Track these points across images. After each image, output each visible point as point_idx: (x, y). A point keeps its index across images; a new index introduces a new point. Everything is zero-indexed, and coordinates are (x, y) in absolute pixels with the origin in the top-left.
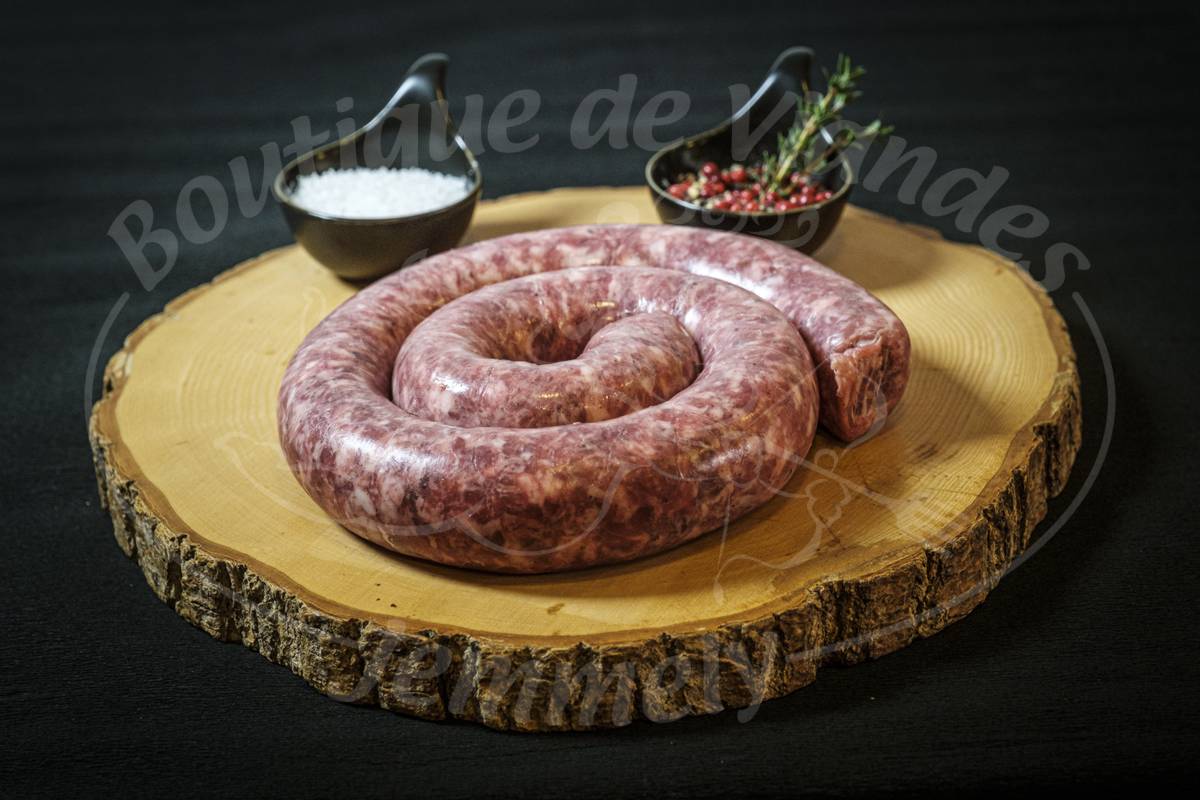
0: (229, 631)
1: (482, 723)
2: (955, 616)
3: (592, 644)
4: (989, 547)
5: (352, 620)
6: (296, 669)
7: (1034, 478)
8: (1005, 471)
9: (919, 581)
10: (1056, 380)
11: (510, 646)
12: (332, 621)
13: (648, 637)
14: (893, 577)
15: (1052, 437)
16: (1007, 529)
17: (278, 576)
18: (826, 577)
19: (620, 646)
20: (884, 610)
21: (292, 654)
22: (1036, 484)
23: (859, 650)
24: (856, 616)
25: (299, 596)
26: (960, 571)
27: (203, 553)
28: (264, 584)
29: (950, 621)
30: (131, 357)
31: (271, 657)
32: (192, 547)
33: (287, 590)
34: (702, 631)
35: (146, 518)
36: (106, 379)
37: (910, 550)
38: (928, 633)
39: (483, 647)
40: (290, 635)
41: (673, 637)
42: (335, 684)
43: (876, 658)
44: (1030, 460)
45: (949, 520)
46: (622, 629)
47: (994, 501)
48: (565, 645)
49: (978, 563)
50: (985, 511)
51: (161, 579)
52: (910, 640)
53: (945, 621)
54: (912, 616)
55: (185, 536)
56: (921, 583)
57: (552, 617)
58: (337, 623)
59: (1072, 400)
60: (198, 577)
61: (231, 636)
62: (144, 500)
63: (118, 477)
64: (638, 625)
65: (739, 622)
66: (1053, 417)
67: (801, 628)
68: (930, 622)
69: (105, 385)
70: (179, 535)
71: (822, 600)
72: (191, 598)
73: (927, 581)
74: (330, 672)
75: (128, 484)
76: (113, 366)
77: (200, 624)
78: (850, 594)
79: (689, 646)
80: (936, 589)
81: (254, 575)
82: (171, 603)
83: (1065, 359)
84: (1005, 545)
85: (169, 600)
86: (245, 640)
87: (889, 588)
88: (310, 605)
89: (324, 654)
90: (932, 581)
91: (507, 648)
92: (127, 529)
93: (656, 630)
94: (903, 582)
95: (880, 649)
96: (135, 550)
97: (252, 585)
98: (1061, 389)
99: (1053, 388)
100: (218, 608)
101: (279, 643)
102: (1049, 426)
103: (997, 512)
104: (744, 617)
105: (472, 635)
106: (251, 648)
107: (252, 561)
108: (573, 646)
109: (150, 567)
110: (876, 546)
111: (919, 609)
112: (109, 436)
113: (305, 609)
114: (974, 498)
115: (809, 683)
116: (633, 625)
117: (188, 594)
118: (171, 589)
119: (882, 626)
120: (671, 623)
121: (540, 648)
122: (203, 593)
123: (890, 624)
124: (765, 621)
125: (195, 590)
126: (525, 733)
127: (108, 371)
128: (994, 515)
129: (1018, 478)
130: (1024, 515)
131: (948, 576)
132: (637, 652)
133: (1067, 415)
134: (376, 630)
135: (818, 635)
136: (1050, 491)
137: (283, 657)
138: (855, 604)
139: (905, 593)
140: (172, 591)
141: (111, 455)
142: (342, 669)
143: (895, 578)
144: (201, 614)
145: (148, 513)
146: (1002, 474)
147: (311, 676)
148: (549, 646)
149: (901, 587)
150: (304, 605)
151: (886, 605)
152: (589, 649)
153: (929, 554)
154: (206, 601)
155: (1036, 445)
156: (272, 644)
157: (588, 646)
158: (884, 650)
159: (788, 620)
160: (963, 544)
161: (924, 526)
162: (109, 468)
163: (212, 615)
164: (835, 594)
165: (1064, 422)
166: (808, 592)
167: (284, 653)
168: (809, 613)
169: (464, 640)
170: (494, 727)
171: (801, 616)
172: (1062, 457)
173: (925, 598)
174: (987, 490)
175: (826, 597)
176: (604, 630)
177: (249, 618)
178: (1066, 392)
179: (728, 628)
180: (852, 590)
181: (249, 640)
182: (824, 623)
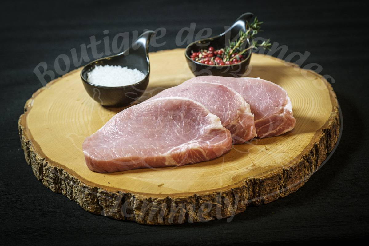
0: (58, 190)
1: (136, 222)
2: (293, 191)
3: (171, 197)
4: (305, 169)
5: (95, 187)
6: (78, 203)
7: (321, 146)
8: (311, 144)
9: (280, 179)
10: (331, 115)
11: (145, 197)
12: (89, 187)
13: (190, 195)
14: (271, 178)
15: (329, 133)
16: (311, 163)
17: (73, 172)
18: (250, 177)
19: (181, 198)
20: (268, 188)
21: (77, 198)
22: (322, 148)
23: (260, 201)
24: (259, 190)
25: (79, 179)
26: (294, 176)
27: (50, 164)
28: (68, 175)
29: (291, 192)
30: (34, 100)
31: (71, 198)
32: (47, 162)
33: (76, 177)
34: (208, 194)
35: (33, 153)
36: (25, 107)
37: (278, 169)
38: (283, 196)
39: (136, 197)
40: (76, 192)
41: (198, 195)
42: (90, 208)
43: (266, 204)
44: (320, 140)
45: (291, 159)
46: (181, 192)
47: (307, 153)
48: (163, 197)
49: (300, 174)
50: (304, 157)
51: (37, 172)
52: (277, 198)
53: (289, 192)
54: (278, 190)
55: (45, 159)
56: (281, 180)
57: (159, 188)
58: (90, 188)
59: (336, 121)
60: (48, 172)
61: (58, 192)
62: (33, 147)
63: (25, 139)
64: (187, 191)
65: (220, 191)
66: (329, 126)
67: (240, 193)
68: (284, 192)
69: (25, 109)
70: (43, 158)
71: (248, 184)
72: (46, 179)
73: (283, 179)
74: (88, 204)
75: (29, 142)
76: (28, 103)
77: (49, 187)
78: (257, 183)
79: (203, 199)
80: (286, 182)
81: (65, 172)
82: (40, 180)
83: (335, 108)
84: (311, 168)
85: (40, 179)
86: (63, 193)
87: (270, 181)
88: (82, 182)
89: (86, 198)
90: (285, 179)
91: (144, 198)
92: (28, 156)
93: (193, 193)
94: (275, 179)
95: (267, 201)
96: (30, 163)
97: (65, 175)
98: (332, 117)
99: (330, 117)
100: (55, 182)
101: (73, 194)
102: (327, 129)
103: (308, 157)
104: (221, 189)
105: (133, 193)
106: (65, 195)
107: (65, 167)
108: (165, 197)
109: (34, 168)
110: (267, 167)
111: (281, 188)
112: (24, 126)
113: (80, 183)
114: (300, 152)
115: (243, 211)
116: (185, 191)
117: (45, 178)
118: (40, 176)
119: (268, 193)
120: (198, 191)
121: (155, 198)
122: (50, 177)
123: (270, 193)
124: (228, 191)
125: (47, 176)
126: (150, 225)
127: (26, 105)
128: (307, 158)
129: (316, 146)
130: (318, 158)
131: (290, 178)
132: (186, 200)
133: (334, 126)
134: (102, 191)
135: (246, 196)
136: (328, 150)
137: (74, 199)
138: (259, 186)
139: (276, 183)
140: (41, 176)
141: (24, 132)
142: (92, 203)
143: (272, 178)
144: (49, 184)
145: (34, 151)
146: (310, 145)
147: (83, 205)
148: (157, 197)
149: (274, 181)
150: (80, 182)
151: (269, 186)
152: (170, 199)
153: (284, 170)
154: (51, 180)
155: (322, 135)
156: (71, 194)
157: (170, 198)
158: (269, 201)
159: (236, 191)
160: (295, 167)
161: (283, 161)
162: (23, 136)
163: (53, 184)
164: (252, 183)
165: (333, 128)
166: (243, 182)
167: (75, 197)
168: (243, 188)
169: (131, 194)
170: (140, 223)
171: (240, 189)
172: (332, 140)
173: (282, 185)
174: (305, 150)
175: (249, 184)
176: (176, 192)
177: (64, 186)
178: (334, 118)
179: (216, 193)
180: (258, 182)
181: (64, 193)
182: (249, 192)
